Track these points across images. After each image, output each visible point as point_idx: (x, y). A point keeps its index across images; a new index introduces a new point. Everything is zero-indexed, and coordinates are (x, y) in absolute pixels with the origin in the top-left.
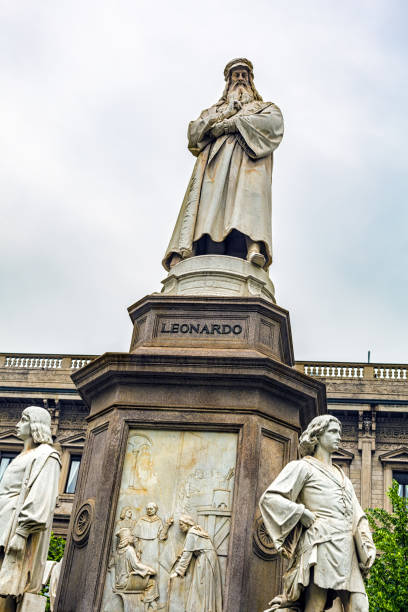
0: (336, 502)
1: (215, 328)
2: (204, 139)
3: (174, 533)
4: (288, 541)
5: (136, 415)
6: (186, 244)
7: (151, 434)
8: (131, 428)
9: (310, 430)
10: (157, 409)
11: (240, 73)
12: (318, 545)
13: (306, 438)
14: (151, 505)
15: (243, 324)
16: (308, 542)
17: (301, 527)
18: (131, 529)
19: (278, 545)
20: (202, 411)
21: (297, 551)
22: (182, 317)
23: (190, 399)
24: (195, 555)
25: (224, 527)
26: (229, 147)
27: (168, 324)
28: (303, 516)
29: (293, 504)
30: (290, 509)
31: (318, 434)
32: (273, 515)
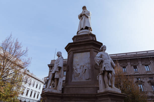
0: (107, 57)
1: (85, 39)
2: (81, 16)
3: (82, 67)
4: (100, 64)
5: (74, 51)
6: (79, 30)
7: (77, 54)
8: (74, 53)
9: (101, 48)
10: (77, 50)
11: (84, 8)
12: (105, 64)
13: (101, 49)
14: (78, 64)
15: (89, 37)
16: (103, 64)
17: (102, 62)
18: (75, 67)
20: (84, 49)
21: (102, 65)
22: (80, 38)
23: (82, 48)
24: (86, 70)
25: (89, 65)
26: (84, 17)
27: (78, 39)
28: (102, 60)
29: (100, 58)
30: (100, 59)
31: (102, 48)
32: (97, 60)
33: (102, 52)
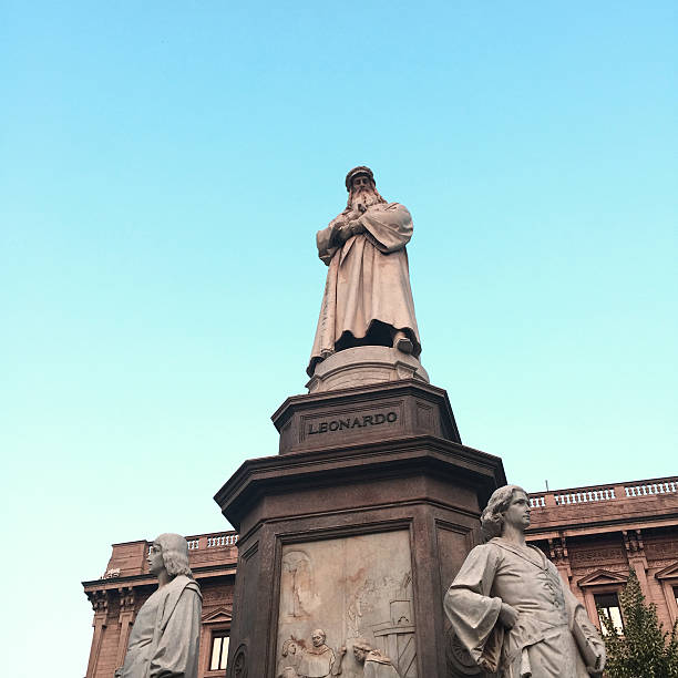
0: (540, 588)
1: (368, 419)
3: (348, 663)
5: (288, 528)
6: (328, 345)
7: (309, 547)
8: (284, 544)
9: (491, 505)
10: (312, 516)
11: (360, 180)
12: (528, 648)
13: (488, 516)
14: (318, 632)
15: (397, 410)
16: (515, 646)
18: (296, 667)
19: (477, 656)
21: (503, 661)
22: (328, 414)
23: (349, 497)
26: (359, 246)
27: (316, 424)
28: (502, 612)
29: (487, 599)
30: (483, 605)
31: (502, 508)
32: (463, 617)
33: (498, 541)
